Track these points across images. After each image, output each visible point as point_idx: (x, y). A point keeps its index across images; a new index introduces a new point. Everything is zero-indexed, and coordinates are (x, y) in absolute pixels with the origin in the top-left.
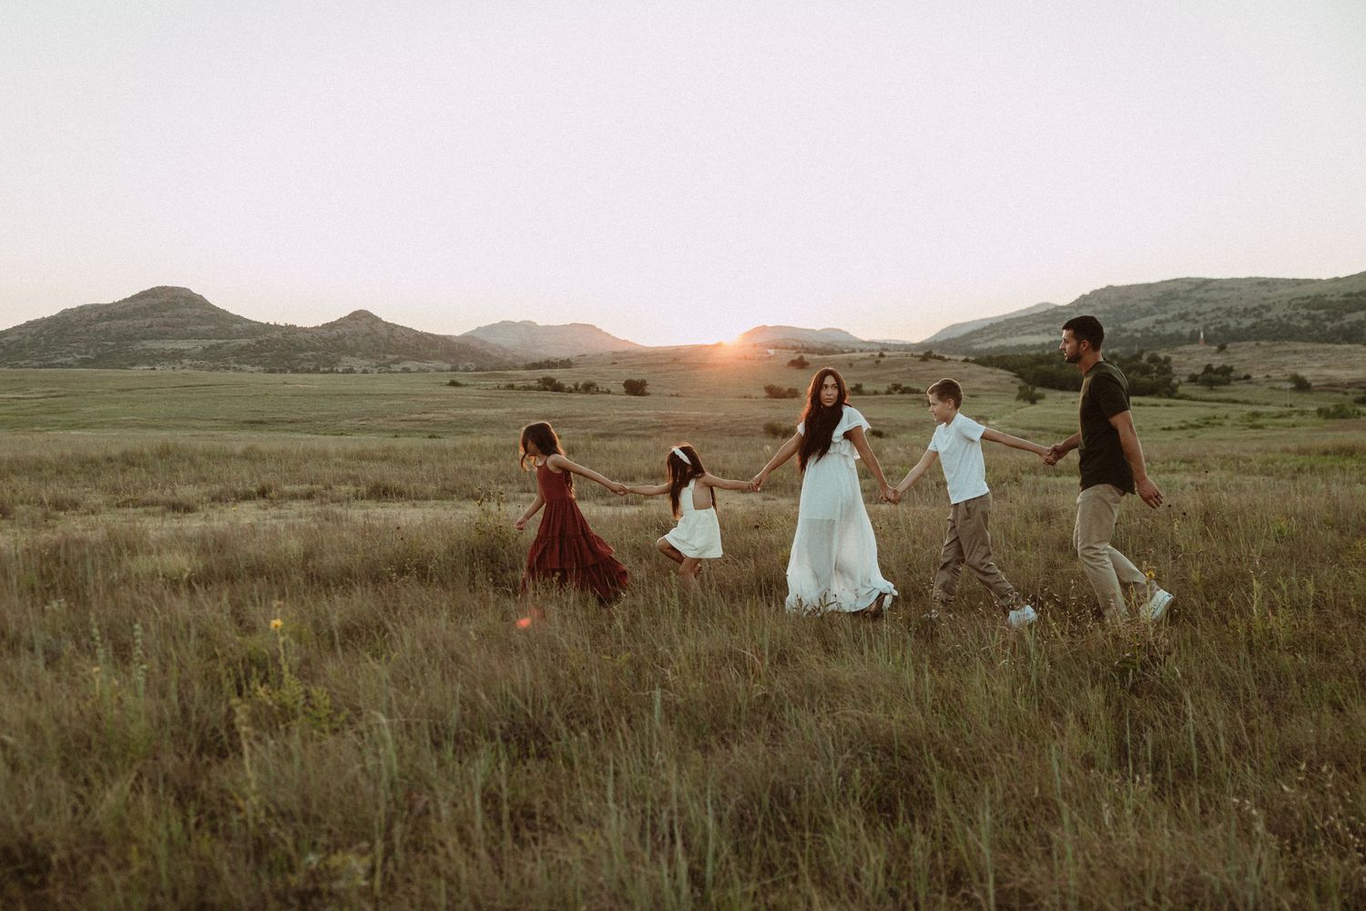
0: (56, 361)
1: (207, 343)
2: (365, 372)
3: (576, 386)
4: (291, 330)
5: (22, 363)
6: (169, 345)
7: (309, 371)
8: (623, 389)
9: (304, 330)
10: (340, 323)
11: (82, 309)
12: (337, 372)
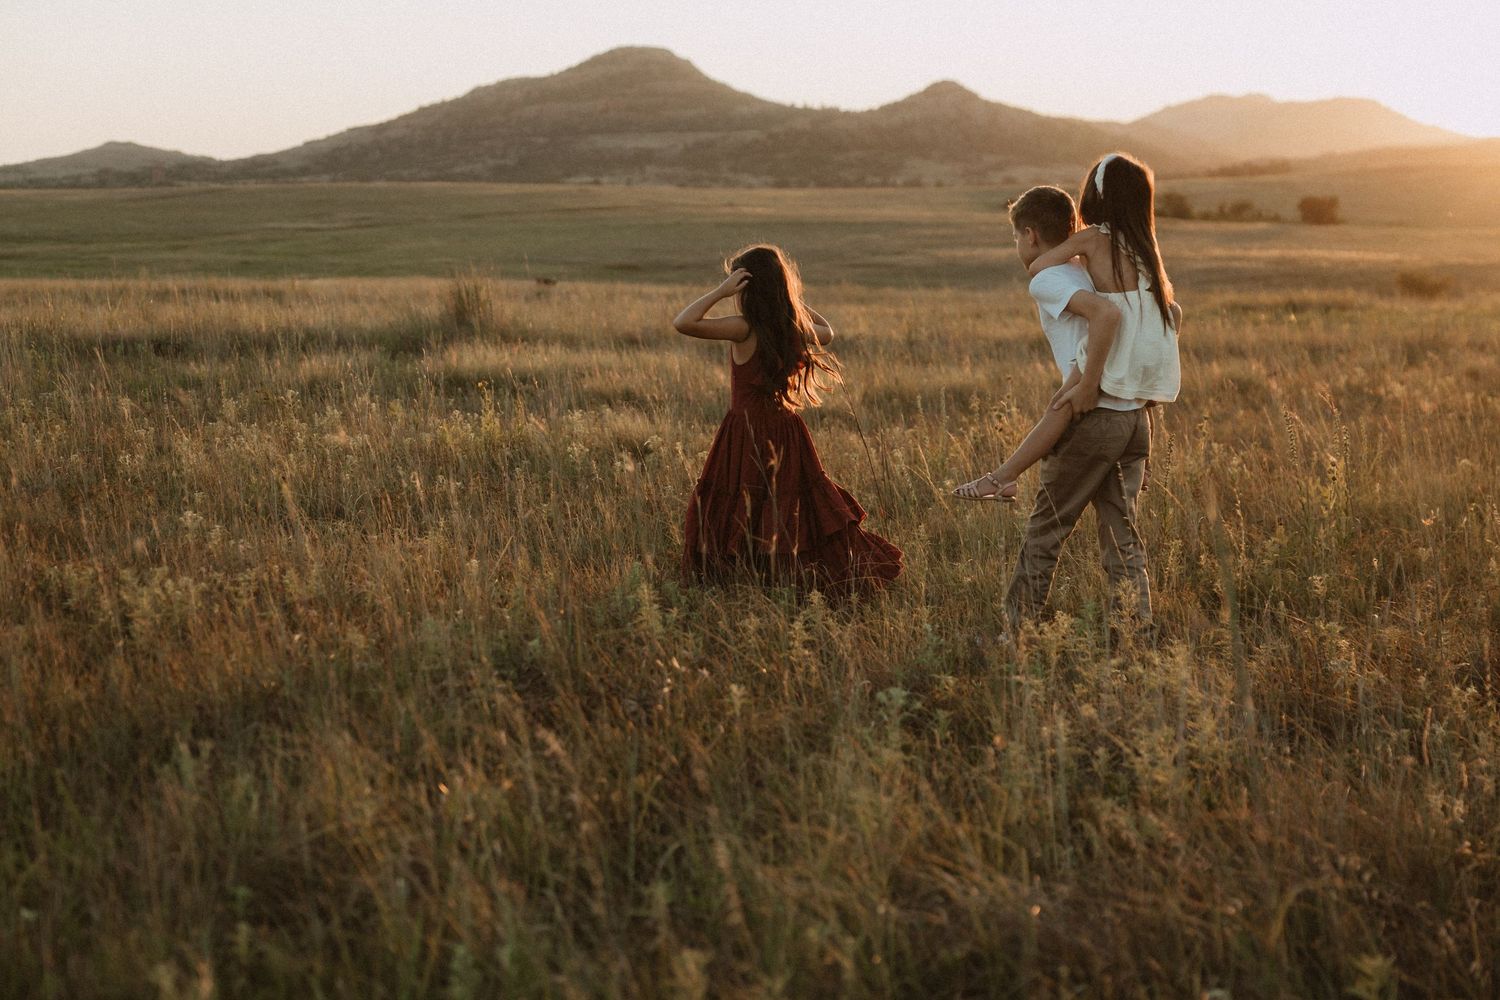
0: (458, 170)
1: (690, 138)
2: (939, 185)
3: (1221, 209)
4: (829, 115)
5: (405, 173)
6: (631, 143)
7: (847, 185)
8: (1298, 214)
9: (847, 115)
10: (911, 103)
11: (504, 86)
12: (894, 185)
